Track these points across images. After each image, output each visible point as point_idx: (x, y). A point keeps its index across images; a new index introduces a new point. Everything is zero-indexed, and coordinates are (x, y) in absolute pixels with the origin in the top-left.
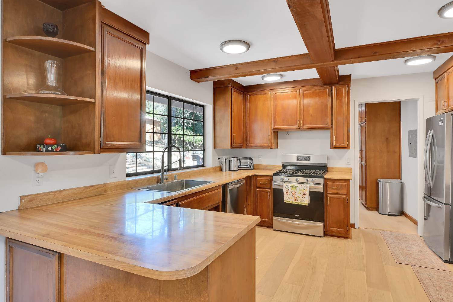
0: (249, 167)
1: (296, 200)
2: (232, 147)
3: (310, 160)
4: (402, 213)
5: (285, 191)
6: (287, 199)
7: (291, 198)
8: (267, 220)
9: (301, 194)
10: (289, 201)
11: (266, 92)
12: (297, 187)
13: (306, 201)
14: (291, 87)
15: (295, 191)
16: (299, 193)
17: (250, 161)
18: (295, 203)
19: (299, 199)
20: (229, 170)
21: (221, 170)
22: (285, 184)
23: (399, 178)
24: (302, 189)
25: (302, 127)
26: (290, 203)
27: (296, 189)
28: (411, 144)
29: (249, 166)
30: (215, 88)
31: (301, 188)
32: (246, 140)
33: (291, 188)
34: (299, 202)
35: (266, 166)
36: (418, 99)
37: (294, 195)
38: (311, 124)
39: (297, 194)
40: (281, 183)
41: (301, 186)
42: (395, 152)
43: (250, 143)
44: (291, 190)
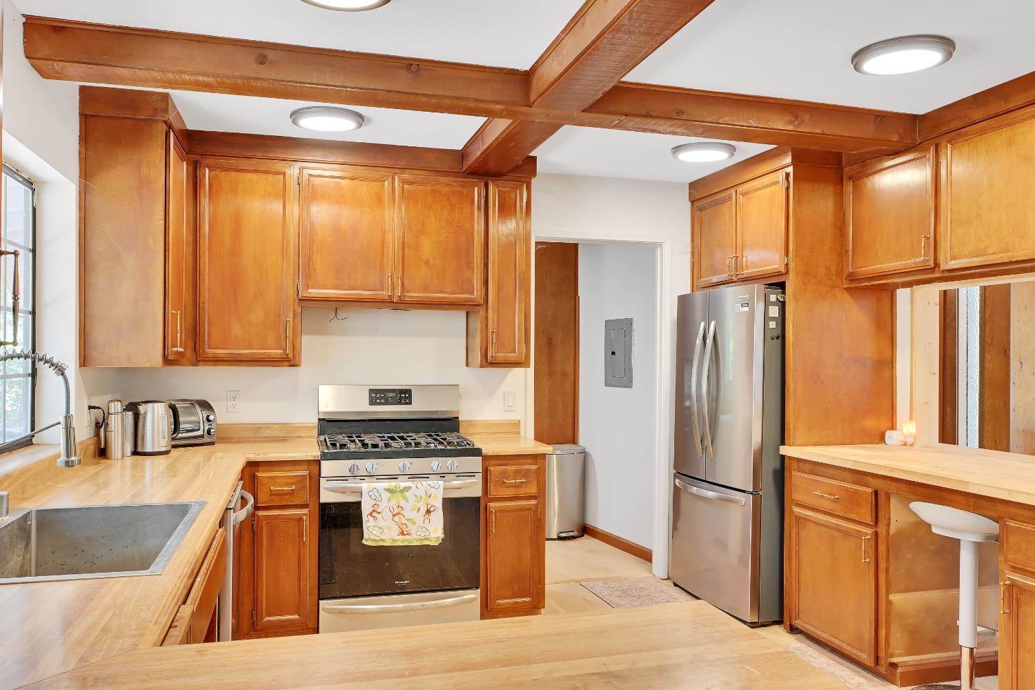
0: (202, 436)
1: (402, 533)
2: (167, 361)
3: (410, 403)
4: (585, 530)
5: (366, 509)
6: (375, 532)
7: (389, 529)
8: (296, 617)
9: (419, 510)
10: (382, 540)
11: (279, 166)
12: (407, 489)
13: (433, 531)
14: (341, 160)
15: (402, 503)
16: (412, 510)
17: (205, 414)
18: (401, 541)
19: (412, 529)
20: (135, 453)
21: (102, 452)
22: (365, 486)
23: (574, 441)
24: (424, 496)
25: (400, 297)
26: (385, 544)
27: (405, 498)
28: (613, 353)
29: (200, 433)
30: (86, 119)
31: (421, 493)
32: (195, 332)
33: (386, 495)
34: (414, 536)
35: (258, 428)
36: (660, 245)
37: (396, 518)
38: (426, 290)
39: (409, 513)
40: (351, 484)
41: (419, 485)
42: (566, 375)
43: (209, 347)
44: (389, 501)
